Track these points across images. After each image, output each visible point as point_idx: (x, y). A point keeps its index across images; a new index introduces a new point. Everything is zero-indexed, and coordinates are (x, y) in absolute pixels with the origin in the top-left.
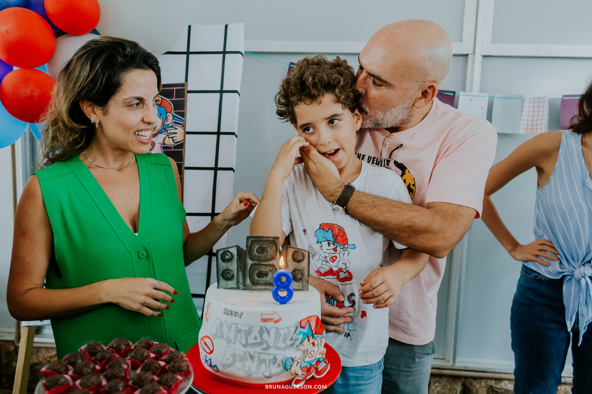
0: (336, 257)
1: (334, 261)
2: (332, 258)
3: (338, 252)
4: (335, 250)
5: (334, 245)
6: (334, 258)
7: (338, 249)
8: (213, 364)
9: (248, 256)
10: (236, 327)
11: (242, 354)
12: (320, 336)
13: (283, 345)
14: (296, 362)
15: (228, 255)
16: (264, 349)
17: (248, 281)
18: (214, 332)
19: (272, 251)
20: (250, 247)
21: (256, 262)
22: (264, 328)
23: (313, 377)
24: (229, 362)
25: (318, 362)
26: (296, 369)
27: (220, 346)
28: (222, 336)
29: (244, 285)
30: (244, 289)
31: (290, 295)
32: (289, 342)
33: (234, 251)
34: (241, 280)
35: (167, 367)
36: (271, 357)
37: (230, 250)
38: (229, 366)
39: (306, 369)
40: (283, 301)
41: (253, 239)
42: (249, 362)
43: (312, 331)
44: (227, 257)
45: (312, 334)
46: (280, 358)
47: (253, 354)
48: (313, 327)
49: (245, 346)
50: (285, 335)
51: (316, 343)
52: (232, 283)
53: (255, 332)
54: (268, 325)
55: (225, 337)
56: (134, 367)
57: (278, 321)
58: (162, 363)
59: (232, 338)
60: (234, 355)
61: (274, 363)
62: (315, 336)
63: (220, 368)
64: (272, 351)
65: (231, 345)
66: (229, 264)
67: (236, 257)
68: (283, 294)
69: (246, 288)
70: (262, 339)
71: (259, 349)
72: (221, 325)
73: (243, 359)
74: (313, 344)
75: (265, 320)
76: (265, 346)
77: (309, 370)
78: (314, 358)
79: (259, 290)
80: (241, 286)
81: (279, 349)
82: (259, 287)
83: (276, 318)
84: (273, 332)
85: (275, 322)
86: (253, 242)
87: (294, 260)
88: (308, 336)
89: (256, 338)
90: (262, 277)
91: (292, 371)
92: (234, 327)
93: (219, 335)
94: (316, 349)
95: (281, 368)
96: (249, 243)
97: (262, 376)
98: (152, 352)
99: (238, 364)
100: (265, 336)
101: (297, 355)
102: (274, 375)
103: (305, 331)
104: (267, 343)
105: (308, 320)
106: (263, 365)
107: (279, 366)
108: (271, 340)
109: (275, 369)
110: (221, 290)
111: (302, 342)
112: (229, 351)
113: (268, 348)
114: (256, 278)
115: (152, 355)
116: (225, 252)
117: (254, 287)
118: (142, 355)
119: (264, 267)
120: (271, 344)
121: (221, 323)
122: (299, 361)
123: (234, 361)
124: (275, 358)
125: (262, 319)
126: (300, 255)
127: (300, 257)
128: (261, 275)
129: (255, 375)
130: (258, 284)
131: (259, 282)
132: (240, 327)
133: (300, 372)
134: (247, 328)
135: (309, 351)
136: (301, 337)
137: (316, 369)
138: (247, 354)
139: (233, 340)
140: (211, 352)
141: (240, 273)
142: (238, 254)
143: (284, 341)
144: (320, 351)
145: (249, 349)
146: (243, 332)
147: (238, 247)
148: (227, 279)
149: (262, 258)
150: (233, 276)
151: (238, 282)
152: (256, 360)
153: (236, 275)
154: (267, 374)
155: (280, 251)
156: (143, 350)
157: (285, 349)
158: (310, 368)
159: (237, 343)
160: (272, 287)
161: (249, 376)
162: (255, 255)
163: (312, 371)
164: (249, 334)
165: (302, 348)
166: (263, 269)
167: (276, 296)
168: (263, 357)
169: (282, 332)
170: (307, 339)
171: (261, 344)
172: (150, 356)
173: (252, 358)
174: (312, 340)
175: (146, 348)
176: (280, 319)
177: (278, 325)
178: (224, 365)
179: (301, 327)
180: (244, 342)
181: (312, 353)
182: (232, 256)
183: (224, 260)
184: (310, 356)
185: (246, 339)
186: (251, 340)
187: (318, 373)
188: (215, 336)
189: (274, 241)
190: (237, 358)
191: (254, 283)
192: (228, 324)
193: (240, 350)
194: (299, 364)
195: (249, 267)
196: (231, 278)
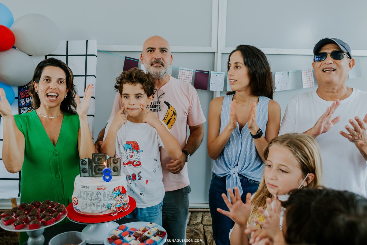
0: (133, 156)
1: (132, 157)
2: (131, 156)
3: (134, 153)
4: (133, 152)
5: (132, 150)
6: (132, 156)
7: (134, 152)
8: (78, 209)
9: (93, 162)
10: (87, 193)
11: (90, 203)
12: (125, 194)
13: (107, 199)
14: (113, 206)
15: (84, 162)
16: (99, 201)
17: (94, 173)
18: (78, 195)
19: (104, 159)
20: (94, 158)
21: (97, 164)
22: (98, 192)
23: (121, 211)
24: (84, 207)
25: (124, 205)
26: (113, 208)
27: (80, 201)
28: (81, 197)
29: (92, 175)
30: (92, 176)
31: (111, 178)
32: (110, 198)
33: (87, 160)
34: (91, 173)
35: (56, 210)
36: (102, 204)
37: (85, 160)
38: (85, 209)
39: (118, 208)
40: (107, 181)
41: (95, 155)
42: (93, 207)
43: (120, 193)
44: (84, 163)
45: (121, 194)
46: (106, 204)
47: (94, 203)
48: (121, 191)
49: (90, 200)
50: (108, 194)
51: (122, 197)
52: (87, 174)
53: (95, 194)
54: (100, 191)
55: (82, 197)
56: (42, 211)
57: (104, 189)
58: (54, 209)
59: (85, 197)
60: (86, 204)
61: (103, 207)
62: (122, 194)
63: (81, 210)
64: (102, 201)
65: (85, 200)
66: (85, 166)
67: (88, 163)
68: (107, 177)
69: (93, 176)
70: (98, 197)
71: (97, 201)
72: (81, 192)
73: (90, 206)
74: (121, 198)
75: (99, 189)
76: (99, 200)
77: (119, 209)
78: (122, 203)
79: (98, 176)
80: (91, 175)
81: (105, 200)
82: (99, 175)
83: (104, 188)
84: (102, 194)
85: (103, 190)
86: (95, 156)
87: (114, 163)
88: (118, 195)
89: (95, 197)
90: (100, 171)
91: (111, 209)
92: (86, 192)
93: (80, 197)
94: (122, 200)
95: (107, 208)
96: (94, 156)
97: (98, 212)
98: (50, 205)
99: (88, 208)
100: (99, 196)
101: (114, 202)
102: (104, 211)
103: (117, 192)
104: (100, 198)
105: (118, 188)
106: (99, 208)
107: (106, 207)
108: (102, 197)
109: (104, 209)
110: (82, 177)
111: (116, 197)
112: (84, 203)
113: (101, 200)
114: (97, 171)
115: (50, 206)
116: (83, 161)
117: (97, 175)
118: (45, 207)
119: (101, 167)
120: (102, 199)
121: (80, 191)
122: (115, 205)
123: (87, 207)
124: (104, 204)
125: (97, 189)
126: (116, 160)
127: (116, 161)
128: (99, 170)
129: (95, 212)
130: (98, 174)
131: (99, 173)
132: (88, 192)
133: (115, 210)
134: (91, 193)
135: (119, 201)
136: (115, 195)
137: (123, 208)
138: (92, 203)
139: (85, 198)
140: (77, 204)
141: (90, 170)
142: (89, 162)
143: (108, 197)
144: (124, 201)
145: (92, 201)
146: (90, 194)
147: (89, 158)
148: (84, 172)
149: (99, 163)
150: (87, 171)
151: (89, 174)
152: (95, 206)
153: (88, 171)
154: (101, 211)
155: (107, 159)
156: (46, 204)
157: (108, 200)
158: (120, 208)
159: (87, 199)
160: (102, 175)
161: (93, 212)
162: (96, 162)
163: (121, 209)
164: (92, 195)
165: (116, 199)
166: (100, 167)
167: (104, 178)
168: (98, 204)
169: (107, 193)
170: (118, 196)
171: (97, 199)
172: (49, 207)
173: (94, 205)
174: (120, 196)
175: (47, 204)
176: (106, 188)
177: (105, 191)
178: (82, 209)
179: (115, 191)
180: (90, 199)
181: (121, 201)
182: (86, 162)
183: (82, 164)
184: (120, 203)
185: (91, 197)
186: (93, 198)
187: (124, 209)
188: (78, 197)
189: (104, 155)
190: (87, 205)
191: (96, 174)
192: (83, 192)
193: (88, 202)
194: (115, 206)
195: (94, 167)
196: (86, 172)
